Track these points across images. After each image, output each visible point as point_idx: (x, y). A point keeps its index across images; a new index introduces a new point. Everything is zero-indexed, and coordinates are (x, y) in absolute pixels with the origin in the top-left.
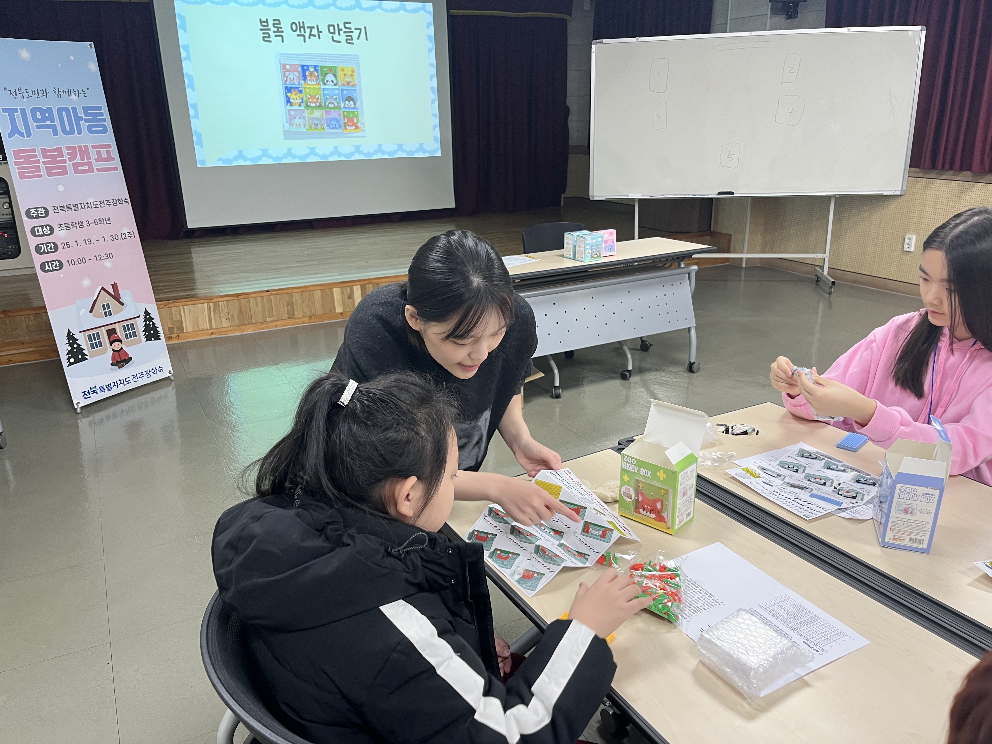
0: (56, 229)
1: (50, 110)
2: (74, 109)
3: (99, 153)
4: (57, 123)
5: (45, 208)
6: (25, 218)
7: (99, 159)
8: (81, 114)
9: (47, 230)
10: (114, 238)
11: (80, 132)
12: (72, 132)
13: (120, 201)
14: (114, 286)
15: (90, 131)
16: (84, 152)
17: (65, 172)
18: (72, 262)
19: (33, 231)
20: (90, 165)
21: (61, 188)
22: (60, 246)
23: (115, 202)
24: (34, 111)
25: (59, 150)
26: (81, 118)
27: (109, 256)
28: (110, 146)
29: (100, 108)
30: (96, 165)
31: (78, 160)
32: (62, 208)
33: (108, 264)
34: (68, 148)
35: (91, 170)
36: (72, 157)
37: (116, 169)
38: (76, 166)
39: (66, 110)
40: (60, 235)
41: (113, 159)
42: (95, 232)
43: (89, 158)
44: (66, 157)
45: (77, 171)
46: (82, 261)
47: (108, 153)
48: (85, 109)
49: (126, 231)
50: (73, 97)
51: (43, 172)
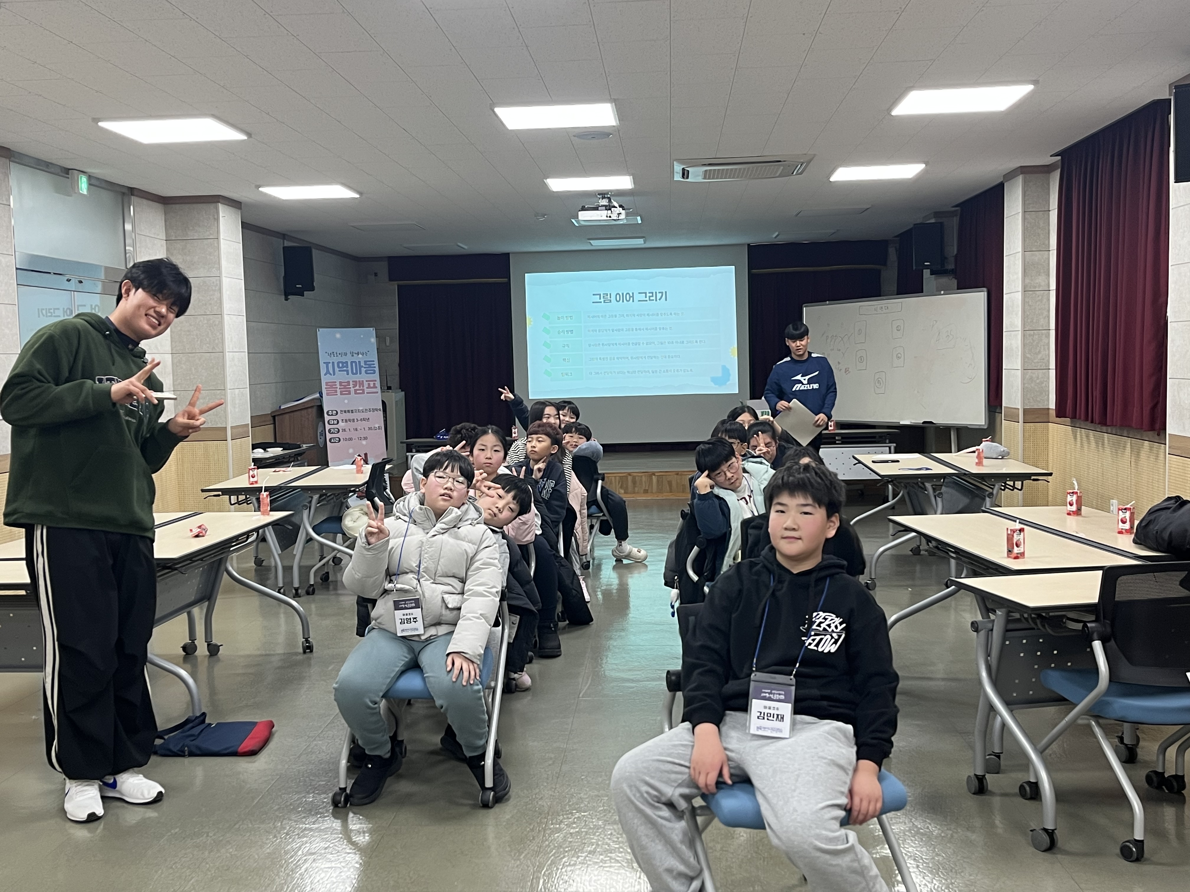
0: (340, 422)
1: (347, 362)
2: (359, 362)
3: (369, 384)
4: (349, 368)
5: (337, 411)
6: (326, 415)
7: (369, 387)
8: (362, 364)
9: (336, 422)
10: (370, 429)
11: (360, 374)
12: (356, 373)
13: (376, 410)
14: (366, 455)
15: (366, 372)
16: (361, 383)
17: (350, 394)
18: (346, 440)
19: (329, 422)
20: (363, 390)
21: (346, 401)
22: (341, 431)
23: (374, 410)
24: (338, 363)
25: (348, 382)
26: (362, 367)
27: (365, 438)
28: (375, 381)
29: (373, 361)
30: (366, 390)
31: (357, 387)
32: (345, 412)
33: (364, 442)
34: (353, 382)
35: (363, 393)
36: (355, 386)
37: (377, 392)
38: (356, 390)
39: (355, 362)
40: (342, 425)
41: (376, 387)
42: (359, 425)
43: (363, 387)
44: (351, 386)
45: (356, 393)
46: (351, 439)
47: (374, 384)
48: (365, 362)
49: (377, 426)
50: (360, 356)
51: (339, 393)
